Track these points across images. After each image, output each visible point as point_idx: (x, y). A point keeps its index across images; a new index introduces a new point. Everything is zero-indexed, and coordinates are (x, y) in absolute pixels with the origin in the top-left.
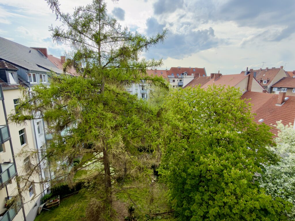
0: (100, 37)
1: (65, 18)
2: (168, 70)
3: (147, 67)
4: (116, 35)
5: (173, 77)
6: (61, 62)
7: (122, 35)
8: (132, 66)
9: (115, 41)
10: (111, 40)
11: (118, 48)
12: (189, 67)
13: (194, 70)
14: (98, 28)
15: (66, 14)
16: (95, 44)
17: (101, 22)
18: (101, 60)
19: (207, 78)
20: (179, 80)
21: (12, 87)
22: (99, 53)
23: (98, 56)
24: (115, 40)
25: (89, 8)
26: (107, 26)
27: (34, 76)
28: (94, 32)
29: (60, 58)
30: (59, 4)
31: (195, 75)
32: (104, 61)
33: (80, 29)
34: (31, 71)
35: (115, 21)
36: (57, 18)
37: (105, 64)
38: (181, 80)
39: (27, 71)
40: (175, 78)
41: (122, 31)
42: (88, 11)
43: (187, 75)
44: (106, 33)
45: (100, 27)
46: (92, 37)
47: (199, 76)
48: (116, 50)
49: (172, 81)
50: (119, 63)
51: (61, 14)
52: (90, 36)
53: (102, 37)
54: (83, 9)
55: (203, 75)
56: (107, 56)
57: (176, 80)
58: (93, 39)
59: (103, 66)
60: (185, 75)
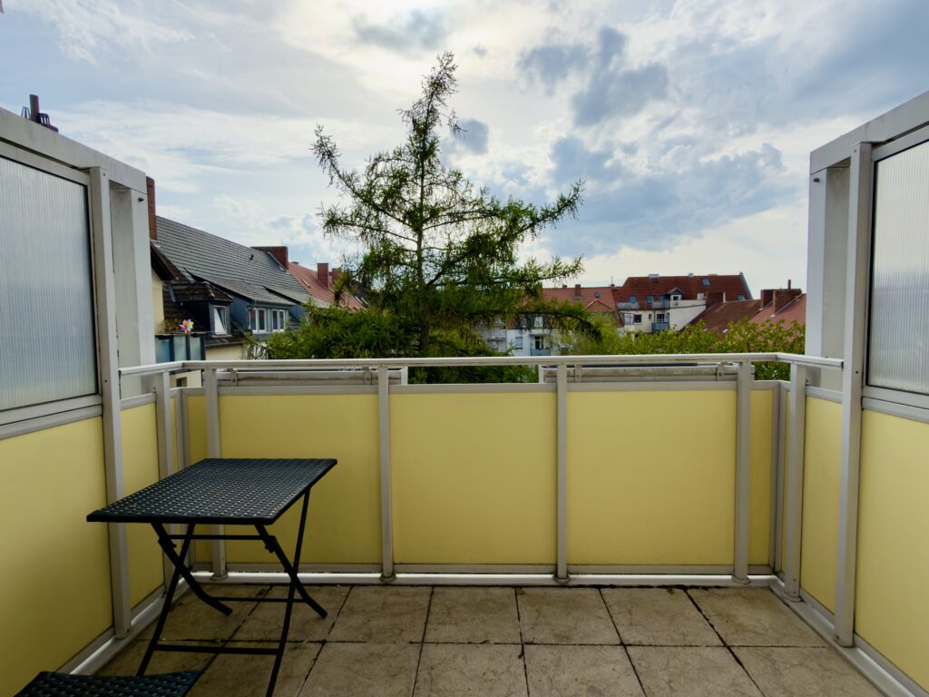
0: (421, 215)
1: (348, 180)
2: (616, 285)
3: (540, 279)
4: (459, 208)
5: (635, 305)
6: (316, 277)
7: (474, 205)
8: (500, 278)
9: (459, 221)
10: (448, 219)
11: (464, 238)
12: (686, 275)
13: (707, 283)
14: (419, 195)
15: (349, 173)
16: (409, 232)
17: (425, 181)
18: (423, 268)
19: (751, 305)
20: (654, 314)
21: (218, 341)
22: (419, 252)
23: (416, 258)
24: (457, 218)
25: (400, 154)
26: (440, 187)
27: (261, 313)
28: (408, 206)
29: (315, 269)
30: (338, 154)
31: (709, 298)
32: (430, 272)
33: (378, 202)
34: (259, 302)
35: (459, 174)
36: (331, 183)
37: (434, 278)
38: (661, 317)
39: (248, 304)
40: (642, 308)
41: (474, 198)
42: (398, 159)
43: (683, 298)
44: (436, 204)
45: (422, 193)
46: (405, 217)
47: (724, 301)
48: (461, 242)
49: (632, 319)
50: (466, 273)
51: (341, 173)
52: (400, 216)
53: (426, 214)
54: (385, 158)
55: (739, 297)
56: (438, 258)
57: (645, 315)
58: (407, 222)
59: (427, 281)
60: (675, 298)
